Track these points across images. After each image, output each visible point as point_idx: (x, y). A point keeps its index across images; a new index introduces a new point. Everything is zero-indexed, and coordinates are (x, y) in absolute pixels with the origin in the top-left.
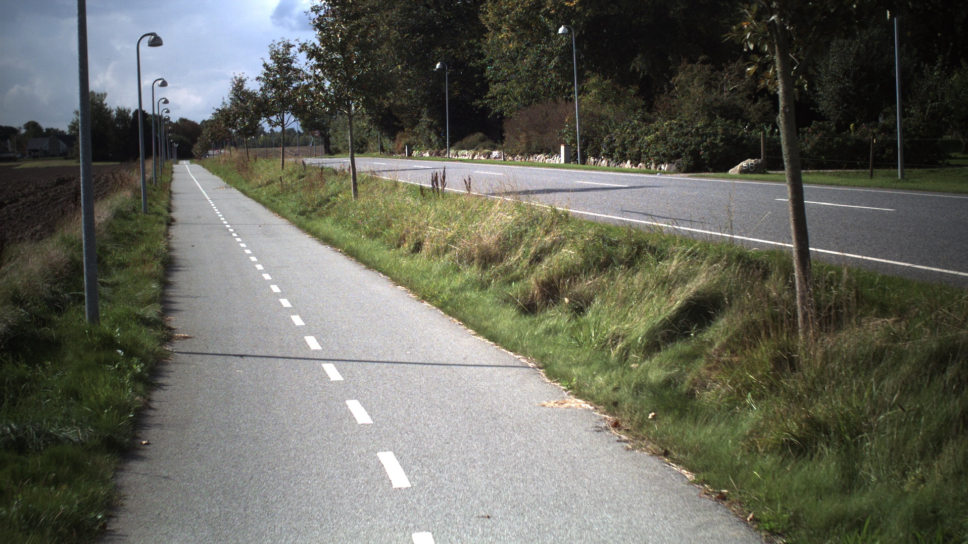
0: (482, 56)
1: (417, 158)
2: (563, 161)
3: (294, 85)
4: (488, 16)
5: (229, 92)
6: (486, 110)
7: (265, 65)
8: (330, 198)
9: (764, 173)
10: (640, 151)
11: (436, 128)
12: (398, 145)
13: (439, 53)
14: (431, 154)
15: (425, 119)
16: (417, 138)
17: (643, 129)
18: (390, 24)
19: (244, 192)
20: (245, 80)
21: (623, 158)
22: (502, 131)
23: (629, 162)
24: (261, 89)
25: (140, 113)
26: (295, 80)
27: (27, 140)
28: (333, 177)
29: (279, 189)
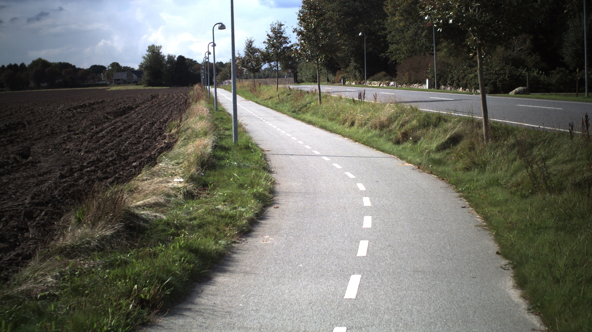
0: (385, 29)
1: (348, 85)
2: (427, 88)
3: (283, 46)
4: (388, 7)
5: (244, 48)
6: (387, 59)
7: (268, 35)
8: (307, 105)
9: (528, 94)
10: (467, 82)
11: (358, 68)
12: (338, 78)
13: (361, 27)
14: (356, 84)
15: (353, 64)
16: (348, 74)
17: (469, 71)
18: (333, 11)
19: (257, 102)
20: (253, 41)
21: (458, 86)
22: (396, 71)
23: (461, 88)
24: (266, 48)
25: (181, 58)
26: (284, 43)
27: (112, 74)
28: (307, 95)
29: (278, 101)
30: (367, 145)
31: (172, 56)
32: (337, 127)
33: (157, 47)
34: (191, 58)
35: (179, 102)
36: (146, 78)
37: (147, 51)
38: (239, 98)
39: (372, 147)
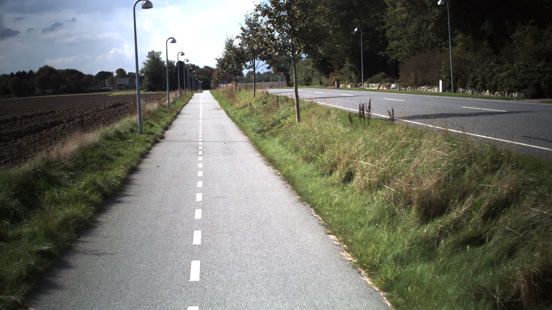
0: (383, 24)
1: (342, 89)
2: (441, 91)
6: (386, 58)
7: (242, 28)
8: (281, 121)
11: (354, 70)
12: (331, 81)
13: (357, 22)
14: (351, 86)
15: (348, 64)
16: (343, 76)
19: (227, 113)
20: (233, 40)
21: (484, 89)
22: (398, 71)
25: (181, 64)
27: (116, 79)
28: (283, 104)
29: (248, 112)
31: (171, 62)
33: (156, 53)
36: (147, 83)
37: (148, 57)
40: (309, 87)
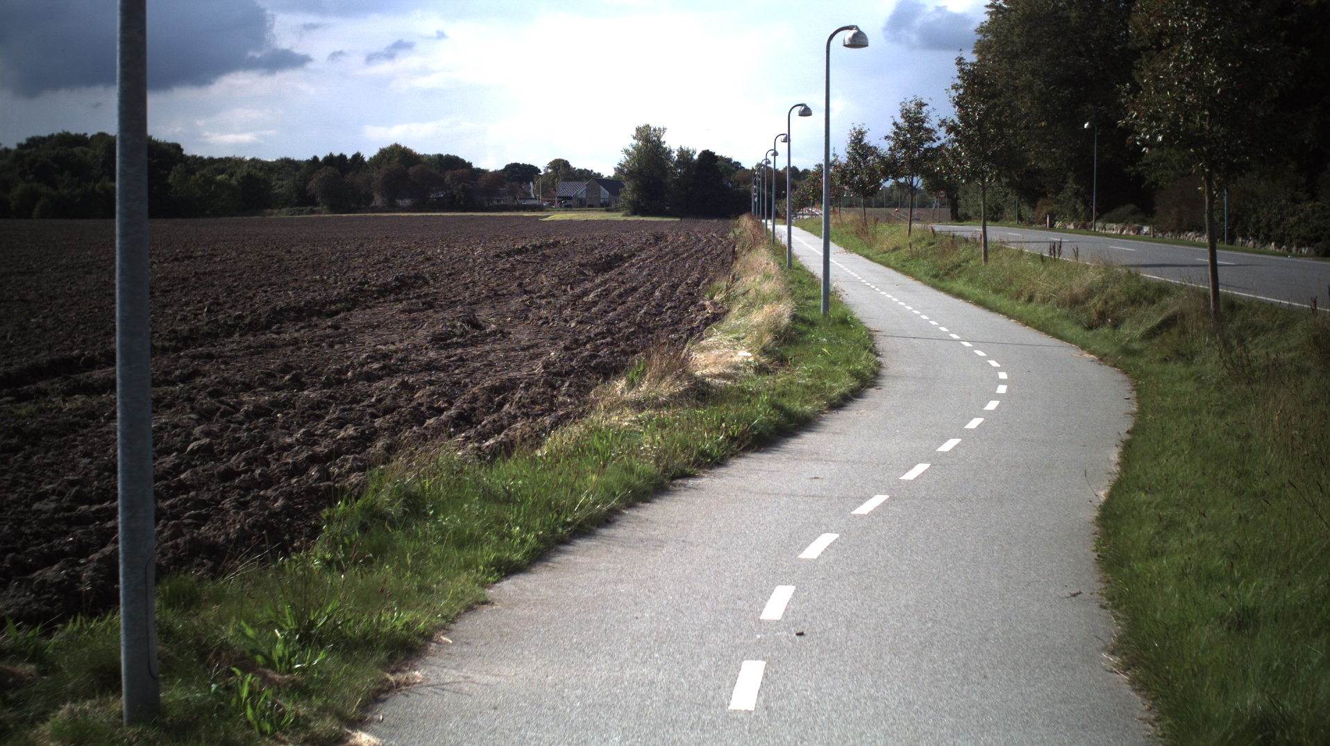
1: (1059, 230)
3: (925, 146)
5: (846, 145)
6: (1140, 178)
7: (895, 124)
8: (962, 264)
10: (1284, 233)
11: (1081, 196)
12: (1039, 213)
13: (1088, 110)
14: (1076, 227)
15: (1071, 186)
16: (1061, 207)
17: (1289, 209)
18: (1034, 73)
19: (867, 257)
20: (866, 132)
21: (1268, 240)
22: (1154, 204)
23: (1273, 244)
24: (890, 149)
25: (708, 156)
26: (926, 141)
27: (554, 183)
28: (964, 245)
29: (908, 255)
30: (1041, 330)
31: (688, 152)
32: (1004, 302)
33: (655, 130)
34: (728, 156)
35: (712, 250)
36: (630, 197)
37: (634, 138)
38: (833, 247)
39: (1048, 333)
40: (996, 224)
